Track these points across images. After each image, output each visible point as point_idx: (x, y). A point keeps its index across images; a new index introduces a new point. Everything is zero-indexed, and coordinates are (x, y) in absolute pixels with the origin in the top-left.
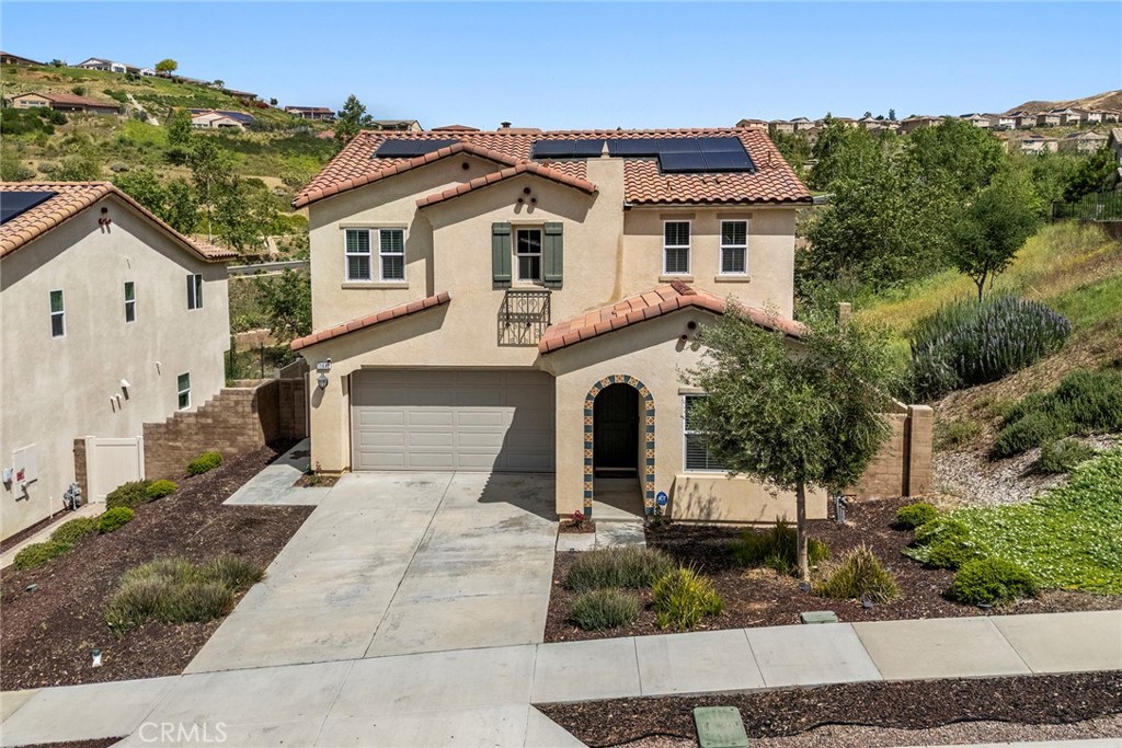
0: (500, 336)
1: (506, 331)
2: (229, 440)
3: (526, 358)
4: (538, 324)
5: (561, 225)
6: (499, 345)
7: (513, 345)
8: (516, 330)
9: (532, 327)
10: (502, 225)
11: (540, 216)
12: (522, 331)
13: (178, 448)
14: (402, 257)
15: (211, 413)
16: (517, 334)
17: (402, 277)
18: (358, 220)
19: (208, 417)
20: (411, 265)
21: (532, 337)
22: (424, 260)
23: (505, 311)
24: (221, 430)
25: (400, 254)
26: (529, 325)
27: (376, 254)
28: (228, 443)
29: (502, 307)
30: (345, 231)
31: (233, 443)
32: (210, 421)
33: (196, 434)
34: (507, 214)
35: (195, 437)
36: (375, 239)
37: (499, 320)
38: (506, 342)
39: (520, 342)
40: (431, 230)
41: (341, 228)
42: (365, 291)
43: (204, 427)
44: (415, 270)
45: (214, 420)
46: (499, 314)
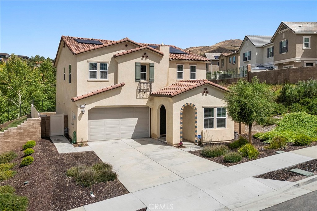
0: (137, 96)
1: (139, 95)
2: (30, 137)
3: (144, 102)
4: (147, 92)
5: (154, 64)
6: (137, 99)
7: (141, 99)
8: (142, 94)
9: (146, 93)
10: (138, 63)
11: (148, 61)
12: (143, 94)
13: (8, 142)
14: (106, 72)
15: (23, 128)
16: (141, 95)
17: (106, 78)
18: (93, 60)
19: (22, 129)
20: (109, 74)
21: (146, 97)
22: (114, 73)
23: (138, 88)
24: (27, 134)
25: (106, 71)
26: (145, 93)
27: (99, 71)
28: (29, 139)
29: (138, 87)
30: (89, 63)
31: (31, 138)
32: (22, 131)
33: (16, 136)
34: (139, 60)
35: (16, 137)
36: (98, 66)
37: (137, 91)
38: (139, 98)
39: (142, 98)
40: (117, 64)
41: (88, 62)
42: (95, 82)
43: (20, 133)
44: (111, 76)
45: (24, 130)
46: (137, 90)
